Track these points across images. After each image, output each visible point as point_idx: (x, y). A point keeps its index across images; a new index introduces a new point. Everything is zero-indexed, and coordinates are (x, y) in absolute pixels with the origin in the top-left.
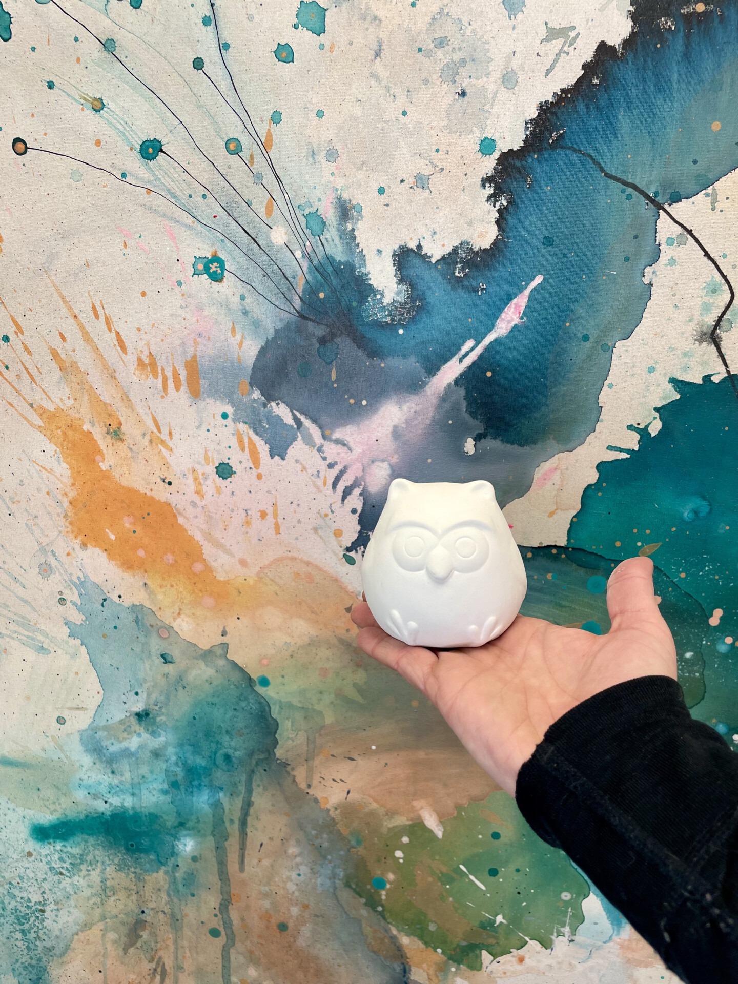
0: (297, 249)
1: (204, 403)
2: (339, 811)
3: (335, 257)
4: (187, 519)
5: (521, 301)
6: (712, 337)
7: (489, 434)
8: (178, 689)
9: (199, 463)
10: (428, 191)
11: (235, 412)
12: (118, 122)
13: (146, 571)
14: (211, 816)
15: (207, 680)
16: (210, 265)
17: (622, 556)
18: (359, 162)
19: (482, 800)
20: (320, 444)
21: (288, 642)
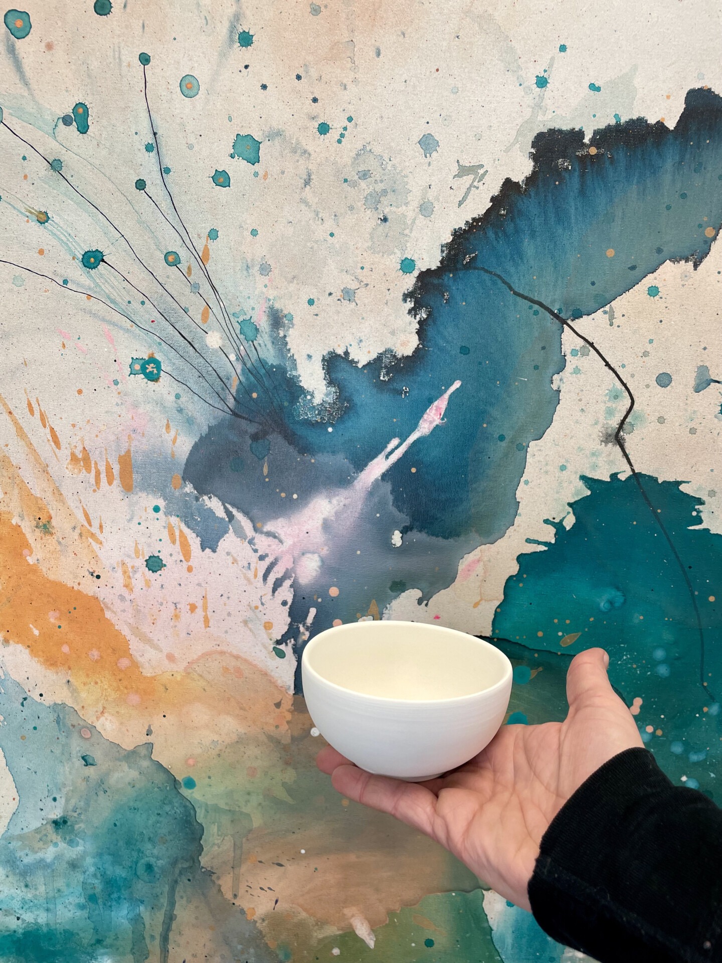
0: (231, 353)
1: (137, 497)
2: (266, 922)
3: (268, 360)
4: (115, 613)
5: (442, 403)
6: (617, 438)
7: (415, 527)
8: (98, 793)
9: (129, 556)
10: (354, 304)
11: (167, 505)
12: (62, 233)
13: (70, 668)
14: (130, 933)
15: (129, 783)
16: (147, 366)
17: (545, 646)
18: (290, 276)
19: (415, 904)
20: (251, 537)
21: (215, 740)
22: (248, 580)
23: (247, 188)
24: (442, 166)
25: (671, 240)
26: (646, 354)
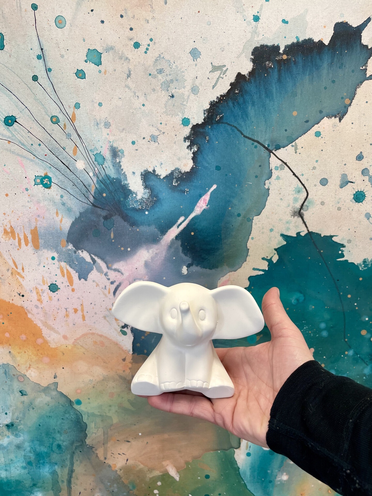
0: (90, 172)
1: (42, 252)
2: (122, 471)
3: (111, 176)
4: (33, 315)
5: (207, 197)
6: (299, 213)
7: (194, 263)
8: (30, 410)
9: (39, 284)
10: (157, 143)
11: (59, 257)
13: (10, 345)
14: (51, 480)
15: (46, 404)
16: (44, 180)
18: (121, 129)
19: (199, 458)
20: (106, 272)
21: (91, 379)
22: (105, 295)
23: (95, 79)
24: (203, 66)
25: (327, 106)
26: (314, 168)
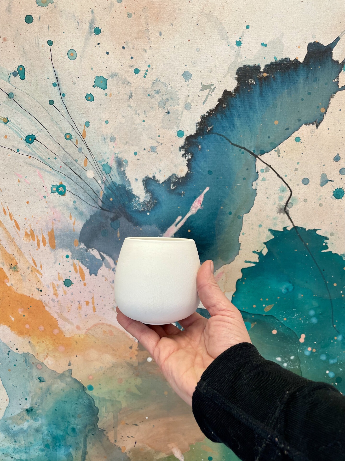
0: (99, 180)
1: (58, 251)
2: (131, 453)
3: (117, 183)
4: (50, 307)
5: (201, 198)
6: (285, 210)
8: (47, 395)
9: (55, 280)
10: (156, 153)
11: (72, 254)
12: (15, 127)
13: (30, 335)
15: (62, 389)
16: (59, 188)
17: (257, 312)
18: (125, 142)
19: (202, 440)
20: (113, 267)
21: (102, 366)
22: (113, 288)
23: (102, 101)
24: (194, 86)
25: (305, 115)
26: (296, 169)
